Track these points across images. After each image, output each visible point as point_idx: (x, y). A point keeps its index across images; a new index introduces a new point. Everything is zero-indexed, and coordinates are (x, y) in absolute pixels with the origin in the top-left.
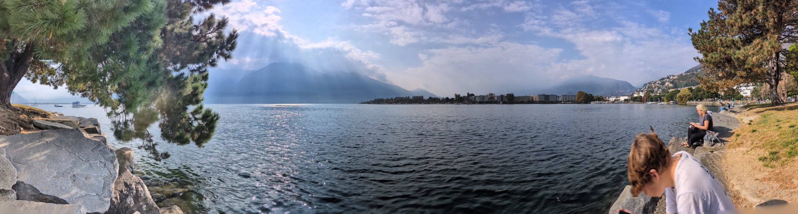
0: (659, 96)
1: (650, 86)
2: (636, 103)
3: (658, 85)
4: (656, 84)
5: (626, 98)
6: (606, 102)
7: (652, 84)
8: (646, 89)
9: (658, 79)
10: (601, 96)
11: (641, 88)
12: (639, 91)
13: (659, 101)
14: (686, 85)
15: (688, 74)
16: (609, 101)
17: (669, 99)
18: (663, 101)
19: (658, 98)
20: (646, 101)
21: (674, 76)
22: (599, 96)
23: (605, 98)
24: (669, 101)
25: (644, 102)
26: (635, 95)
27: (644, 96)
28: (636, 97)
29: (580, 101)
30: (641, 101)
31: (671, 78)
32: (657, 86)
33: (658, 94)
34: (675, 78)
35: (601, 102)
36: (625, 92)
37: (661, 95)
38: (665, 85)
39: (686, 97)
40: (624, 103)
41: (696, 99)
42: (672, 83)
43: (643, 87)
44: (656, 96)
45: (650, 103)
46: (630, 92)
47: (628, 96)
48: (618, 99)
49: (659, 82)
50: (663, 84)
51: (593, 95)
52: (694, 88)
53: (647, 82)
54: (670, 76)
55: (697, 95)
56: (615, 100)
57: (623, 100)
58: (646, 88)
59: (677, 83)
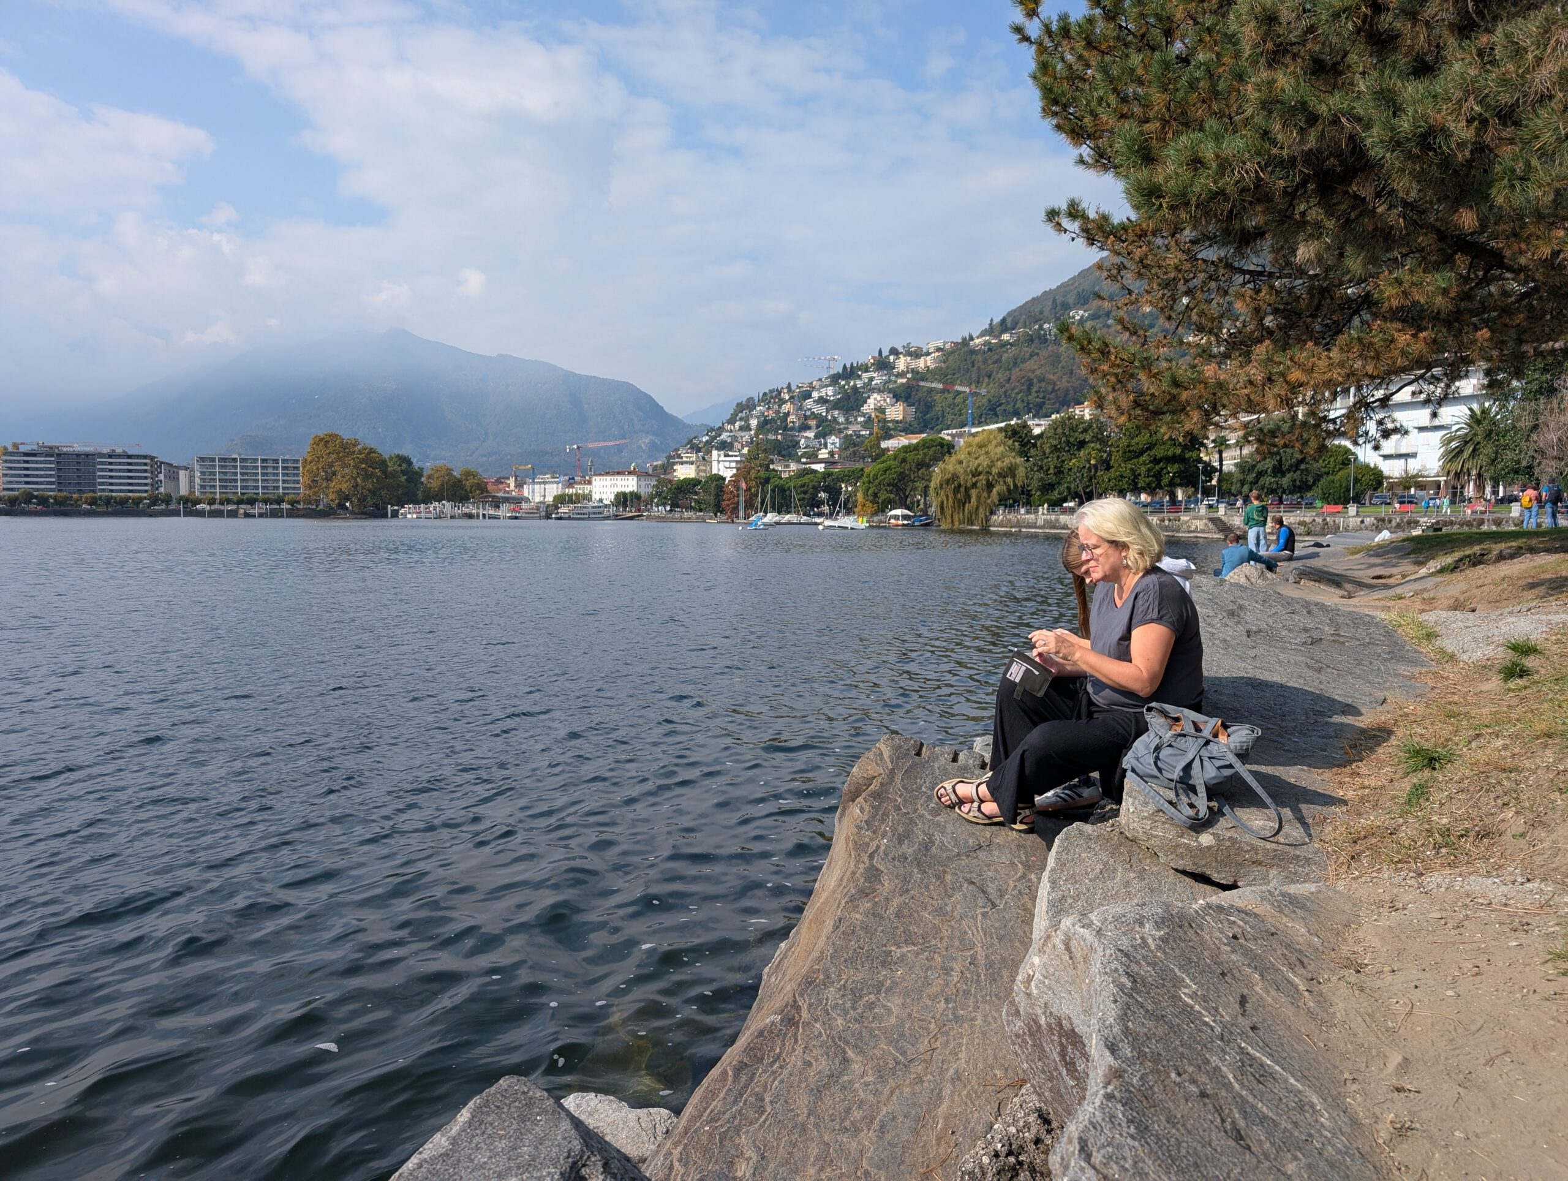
0: (827, 475)
1: (771, 414)
2: (688, 520)
3: (820, 410)
4: (809, 403)
5: (629, 484)
6: (505, 511)
7: (783, 402)
8: (746, 437)
9: (824, 376)
10: (467, 474)
11: (721, 429)
12: (708, 447)
13: (826, 509)
14: (992, 412)
15: (1006, 337)
16: (519, 500)
17: (883, 496)
18: (849, 512)
19: (817, 490)
20: (750, 506)
21: (917, 354)
22: (456, 474)
23: (499, 481)
24: (882, 508)
25: (736, 509)
26: (684, 472)
27: (736, 478)
28: (688, 486)
29: (327, 498)
30: (718, 509)
31: (902, 364)
32: (814, 416)
33: (819, 467)
34: (921, 364)
35: (470, 509)
36: (620, 449)
37: (836, 470)
38: (865, 409)
39: (990, 486)
40: (617, 517)
41: (1055, 495)
42: (901, 395)
43: (732, 421)
44: (805, 480)
45: (771, 517)
46: (654, 448)
47: (641, 474)
48: (580, 489)
49: (830, 391)
50: (851, 402)
51: (417, 464)
52: (1038, 427)
53: (756, 393)
54: (894, 351)
55: (1059, 472)
56: (560, 500)
57: (609, 498)
58: (747, 428)
59: (938, 397)
